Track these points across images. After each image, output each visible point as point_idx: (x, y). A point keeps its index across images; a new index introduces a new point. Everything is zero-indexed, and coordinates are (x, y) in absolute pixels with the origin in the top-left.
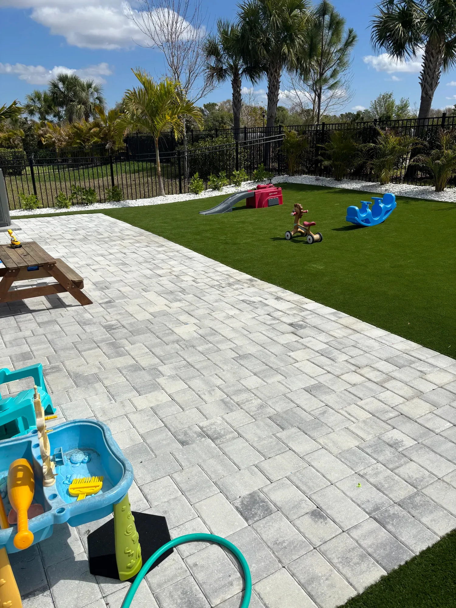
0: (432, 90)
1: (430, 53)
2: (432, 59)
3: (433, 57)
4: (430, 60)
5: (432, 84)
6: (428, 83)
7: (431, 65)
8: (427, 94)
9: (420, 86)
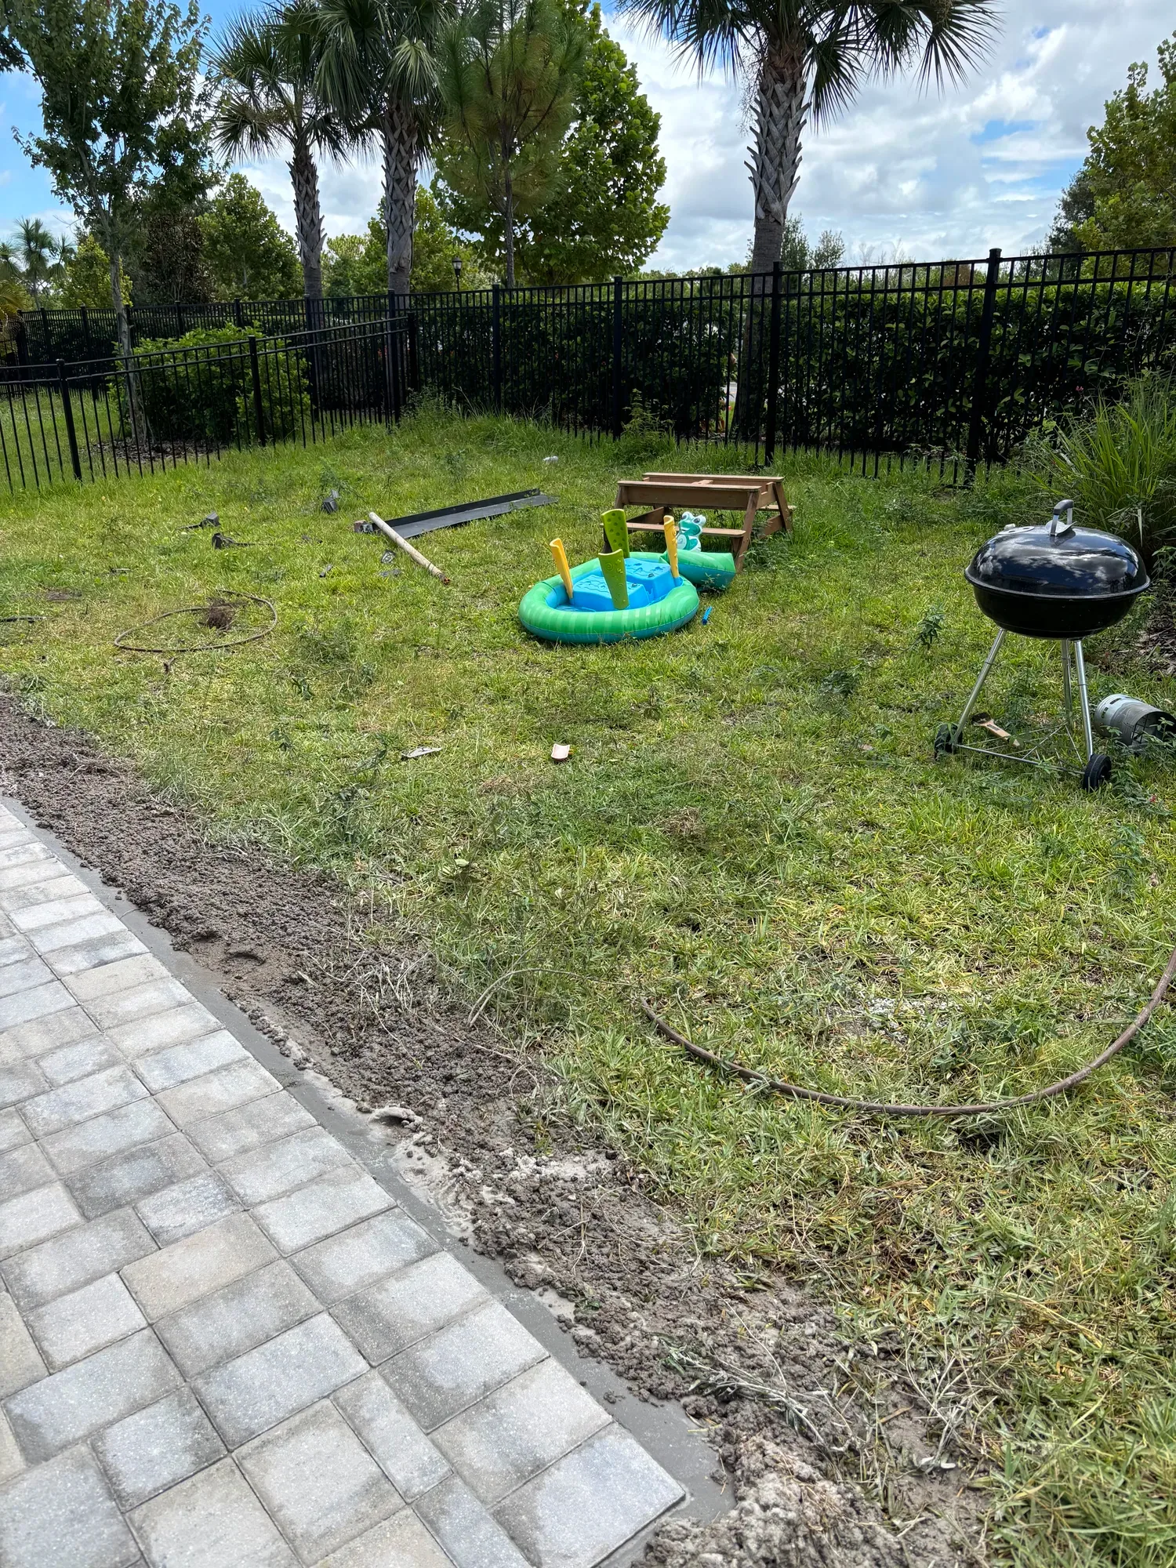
0: (780, 198)
1: (769, 93)
2: (774, 108)
3: (778, 105)
4: (771, 115)
5: (777, 181)
6: (768, 180)
7: (774, 129)
8: (767, 211)
9: (751, 184)
